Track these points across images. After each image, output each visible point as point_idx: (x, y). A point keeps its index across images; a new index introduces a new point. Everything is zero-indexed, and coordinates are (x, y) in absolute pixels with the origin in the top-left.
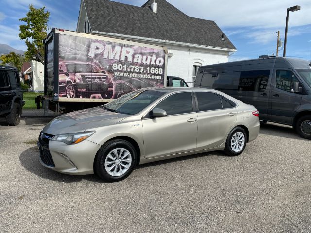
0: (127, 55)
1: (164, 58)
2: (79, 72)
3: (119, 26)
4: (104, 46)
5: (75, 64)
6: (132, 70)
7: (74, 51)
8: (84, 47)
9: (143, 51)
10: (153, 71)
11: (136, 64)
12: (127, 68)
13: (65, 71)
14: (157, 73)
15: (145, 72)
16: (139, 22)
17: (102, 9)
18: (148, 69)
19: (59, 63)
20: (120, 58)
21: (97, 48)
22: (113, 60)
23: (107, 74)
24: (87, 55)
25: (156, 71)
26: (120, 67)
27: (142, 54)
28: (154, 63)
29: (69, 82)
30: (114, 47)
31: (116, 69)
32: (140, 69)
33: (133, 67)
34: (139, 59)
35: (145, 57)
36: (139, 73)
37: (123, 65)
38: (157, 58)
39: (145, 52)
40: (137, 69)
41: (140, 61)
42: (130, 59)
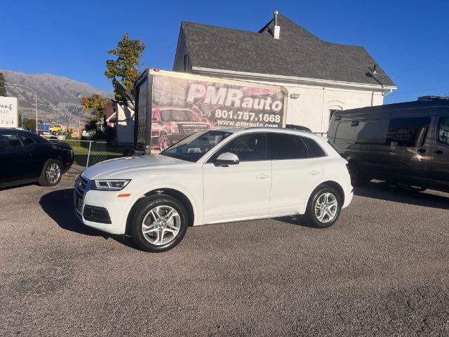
0: (233, 99)
1: (282, 101)
2: (176, 121)
3: (227, 59)
4: (206, 88)
5: (171, 111)
6: (240, 118)
7: (170, 95)
8: (182, 90)
9: (255, 94)
10: (267, 118)
11: (245, 110)
12: (233, 115)
13: (158, 120)
14: (273, 121)
15: (256, 120)
16: (254, 53)
17: (207, 38)
18: (261, 116)
19: (153, 110)
20: (225, 103)
21: (198, 91)
22: (216, 105)
23: (208, 123)
24: (186, 100)
25: (271, 118)
26: (225, 114)
27: (254, 97)
28: (269, 108)
29: (163, 133)
30: (217, 89)
31: (220, 116)
32: (250, 116)
33: (241, 113)
34: (249, 103)
35: (257, 101)
36: (248, 121)
37: (228, 111)
38: (273, 102)
39: (257, 94)
40: (246, 115)
41: (250, 106)
42: (237, 104)
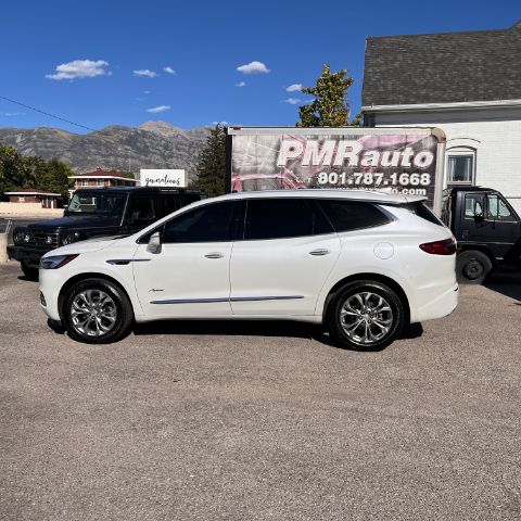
0: (347, 155)
1: (434, 151)
4: (304, 144)
5: (256, 180)
6: (357, 182)
7: (254, 159)
8: (270, 151)
9: (383, 144)
10: (404, 179)
11: (366, 170)
12: (347, 178)
14: (416, 184)
15: (386, 183)
18: (394, 176)
19: (232, 180)
20: (333, 162)
21: (292, 149)
22: (320, 166)
24: (275, 163)
26: (333, 178)
27: (381, 149)
28: (409, 165)
30: (321, 144)
31: (325, 182)
32: (375, 179)
33: (360, 175)
34: (373, 158)
35: (386, 154)
36: (372, 186)
37: (339, 173)
38: (416, 153)
39: (387, 144)
40: (368, 178)
41: (375, 163)
42: (353, 162)
